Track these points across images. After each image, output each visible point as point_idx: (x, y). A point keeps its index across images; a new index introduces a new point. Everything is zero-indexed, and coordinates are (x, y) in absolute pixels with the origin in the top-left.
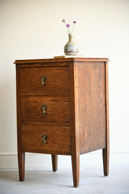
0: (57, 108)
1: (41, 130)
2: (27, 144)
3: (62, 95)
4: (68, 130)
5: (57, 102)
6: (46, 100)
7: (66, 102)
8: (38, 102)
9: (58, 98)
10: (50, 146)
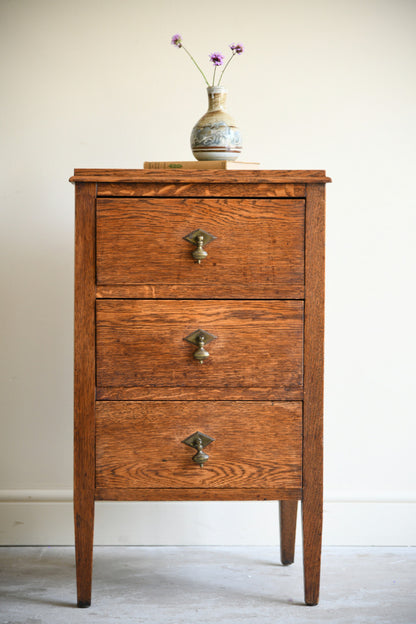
0: (253, 339)
1: (184, 418)
2: (120, 472)
3: (277, 296)
4: (293, 414)
5: (254, 319)
6: (209, 312)
7: (288, 321)
8: (171, 321)
9: (258, 306)
10: (220, 471)
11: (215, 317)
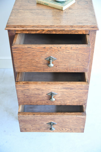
1: (47, 119)
2: (28, 129)
7: (83, 90)
8: (42, 90)
9: (73, 86)
10: (58, 129)
11: (57, 89)
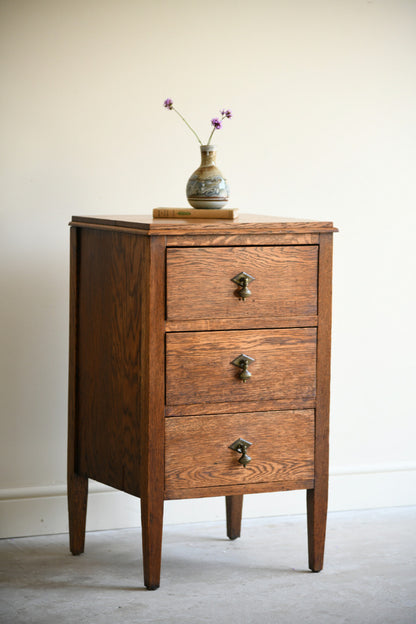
0: (280, 361)
1: (230, 427)
2: (183, 475)
3: (298, 325)
4: (308, 419)
5: (281, 344)
6: (248, 340)
7: (307, 344)
8: (221, 349)
9: (285, 333)
10: (256, 469)
11: (254, 344)
